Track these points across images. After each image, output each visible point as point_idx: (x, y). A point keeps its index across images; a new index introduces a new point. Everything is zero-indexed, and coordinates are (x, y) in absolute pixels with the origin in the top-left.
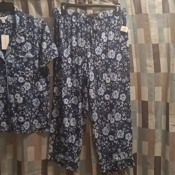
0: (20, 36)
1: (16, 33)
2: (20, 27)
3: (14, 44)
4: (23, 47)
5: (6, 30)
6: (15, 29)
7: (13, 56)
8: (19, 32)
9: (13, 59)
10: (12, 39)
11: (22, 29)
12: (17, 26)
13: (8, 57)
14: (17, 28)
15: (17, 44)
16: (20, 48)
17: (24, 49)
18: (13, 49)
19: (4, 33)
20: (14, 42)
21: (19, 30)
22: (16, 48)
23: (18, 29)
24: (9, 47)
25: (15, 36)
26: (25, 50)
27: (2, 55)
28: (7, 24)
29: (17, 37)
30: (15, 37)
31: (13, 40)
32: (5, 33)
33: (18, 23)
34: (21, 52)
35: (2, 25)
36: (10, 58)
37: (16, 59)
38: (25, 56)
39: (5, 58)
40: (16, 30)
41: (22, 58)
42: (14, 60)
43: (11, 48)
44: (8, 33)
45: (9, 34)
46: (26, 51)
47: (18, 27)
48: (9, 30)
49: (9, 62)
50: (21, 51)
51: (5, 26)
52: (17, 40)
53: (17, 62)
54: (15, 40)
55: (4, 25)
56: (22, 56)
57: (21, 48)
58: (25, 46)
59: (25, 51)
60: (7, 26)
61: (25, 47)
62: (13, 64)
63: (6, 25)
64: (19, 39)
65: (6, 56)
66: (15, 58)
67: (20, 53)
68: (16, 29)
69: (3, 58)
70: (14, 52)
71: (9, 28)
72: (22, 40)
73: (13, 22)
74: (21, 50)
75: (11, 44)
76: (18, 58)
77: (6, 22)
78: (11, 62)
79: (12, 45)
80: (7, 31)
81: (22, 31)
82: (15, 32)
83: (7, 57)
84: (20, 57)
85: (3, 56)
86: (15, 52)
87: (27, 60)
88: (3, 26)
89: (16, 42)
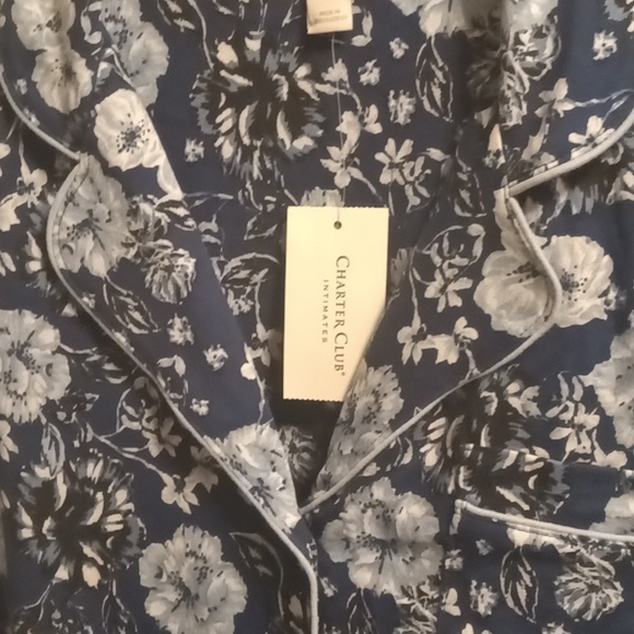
0: (550, 230)
1: (493, 179)
2: (562, 88)
3: (445, 350)
4: (570, 390)
5: (353, 137)
6: (484, 117)
7: (413, 511)
8: (539, 176)
9: (415, 547)
10: (428, 271)
11: (594, 124)
12: (515, 83)
13: (352, 512)
14: (516, 114)
15: (493, 343)
16: (522, 399)
17: (592, 420)
18: (429, 418)
19: (327, 181)
20: (440, 322)
21: (536, 142)
22: (463, 406)
23: (531, 125)
24: (375, 377)
25: (476, 229)
26: (606, 435)
27: (274, 479)
28: (377, 49)
29: (493, 242)
30: (462, 241)
31: (431, 291)
32: (342, 180)
33: (539, 34)
34: (544, 474)
35: (302, 71)
36: (371, 529)
37: (455, 562)
38: (594, 534)
39: (313, 527)
40: (496, 141)
41: (546, 561)
42: (428, 564)
43: (392, 403)
44: (385, 178)
45: (397, 190)
46: (617, 459)
47: (533, 100)
48: (392, 130)
49: (362, 578)
50: (535, 457)
51: (354, 76)
52: (490, 296)
53: (464, 601)
54: (466, 295)
55: (338, 71)
56: (547, 534)
57: (545, 402)
58: (601, 378)
59: (601, 459)
60: (371, 75)
61: (606, 397)
62: (406, 615)
63: (355, 60)
64: (532, 269)
65: (320, 496)
66: (444, 541)
67: (514, 476)
68: (497, 119)
69: (285, 516)
70: (431, 459)
71: (402, 107)
72: (568, 285)
73: (457, 22)
74: (539, 432)
75: (404, 334)
76: (482, 546)
77: (368, 24)
78: (389, 587)
79: (412, 352)
80: (369, 145)
81: (579, 158)
82: (478, 165)
83: (332, 509)
84: (522, 532)
85: (289, 496)
86: (449, 463)
87: (614, 597)
88: (315, 77)
89: (479, 318)
